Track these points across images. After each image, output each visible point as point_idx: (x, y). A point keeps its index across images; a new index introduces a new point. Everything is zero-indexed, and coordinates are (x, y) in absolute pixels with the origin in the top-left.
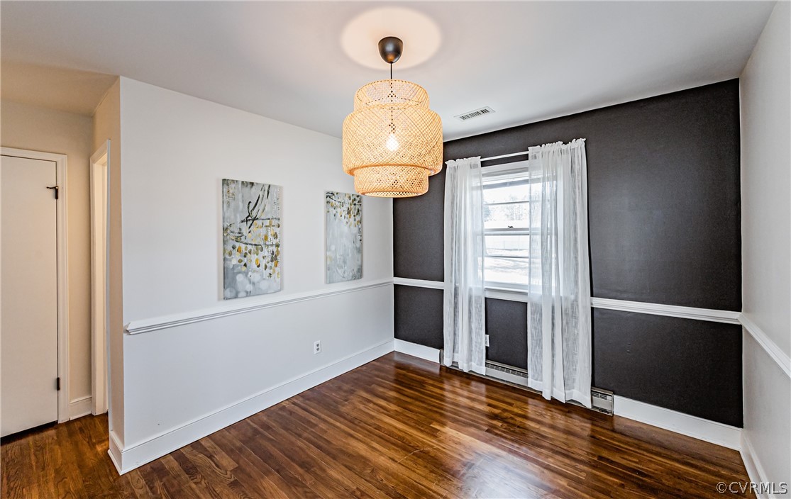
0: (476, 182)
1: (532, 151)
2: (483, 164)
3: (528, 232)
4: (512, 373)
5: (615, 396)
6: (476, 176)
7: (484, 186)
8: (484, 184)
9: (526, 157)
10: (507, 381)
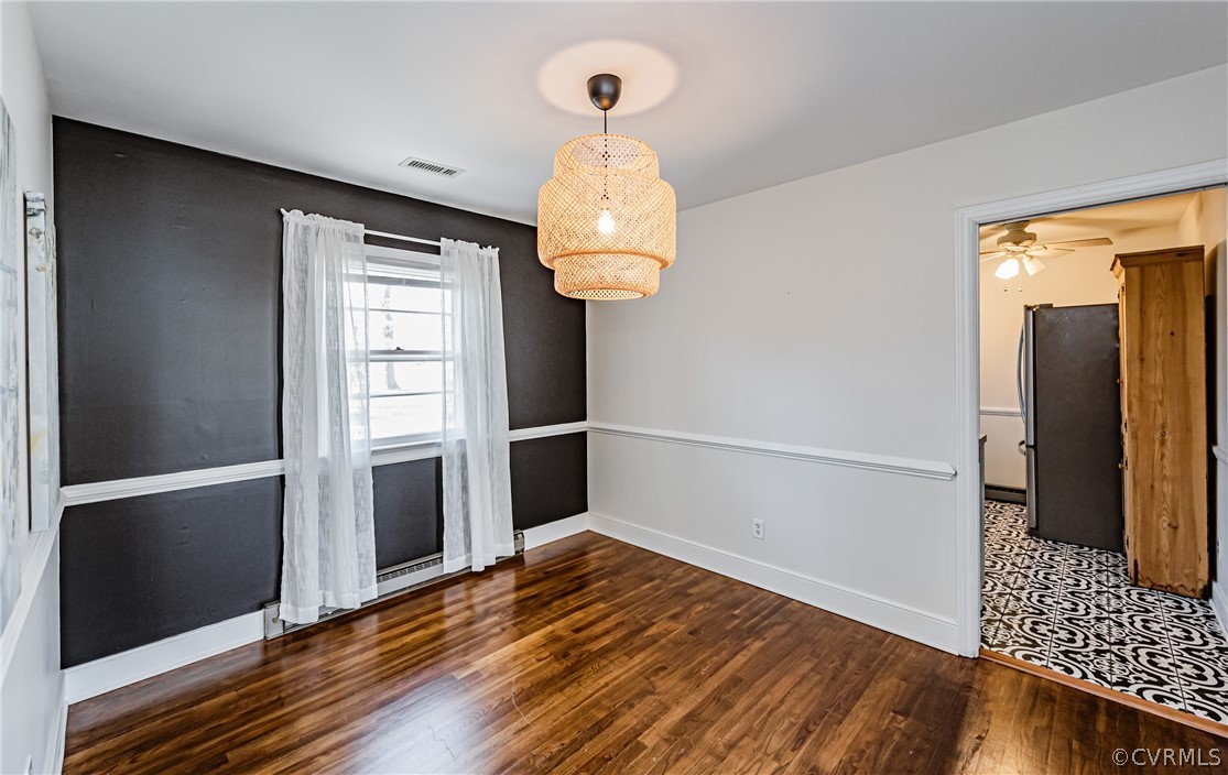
0: (355, 269)
1: (444, 243)
2: (368, 239)
3: (440, 356)
4: (418, 569)
5: (524, 532)
6: (355, 257)
7: (369, 277)
8: (369, 273)
9: (437, 250)
10: (410, 587)
